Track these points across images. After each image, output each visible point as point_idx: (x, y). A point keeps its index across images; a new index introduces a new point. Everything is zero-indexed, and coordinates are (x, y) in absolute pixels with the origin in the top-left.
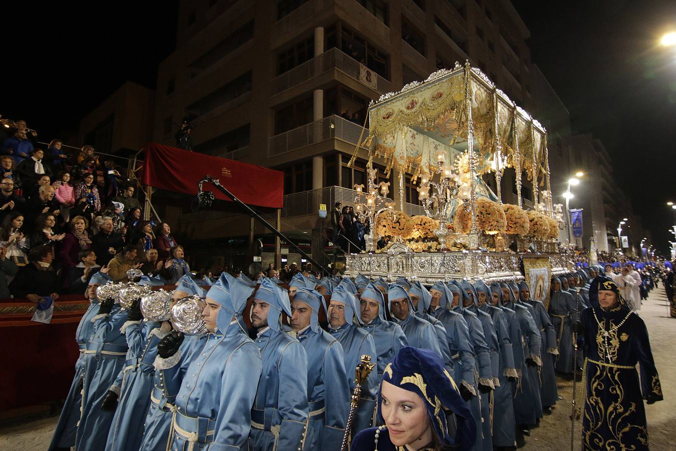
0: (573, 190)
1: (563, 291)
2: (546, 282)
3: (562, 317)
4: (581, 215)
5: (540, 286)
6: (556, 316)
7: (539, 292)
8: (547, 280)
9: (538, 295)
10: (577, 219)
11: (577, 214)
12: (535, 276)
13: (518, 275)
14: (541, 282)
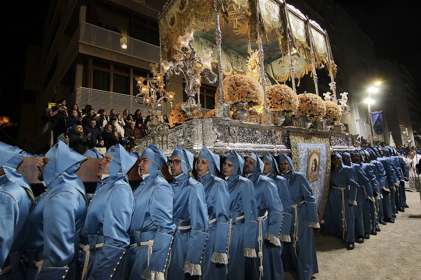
0: (373, 96)
1: (344, 166)
2: (323, 157)
3: (342, 189)
4: (381, 116)
5: (315, 160)
6: (336, 188)
7: (314, 166)
8: (325, 155)
9: (313, 169)
10: (378, 120)
11: (377, 116)
12: (307, 150)
13: (282, 147)
14: (315, 156)
